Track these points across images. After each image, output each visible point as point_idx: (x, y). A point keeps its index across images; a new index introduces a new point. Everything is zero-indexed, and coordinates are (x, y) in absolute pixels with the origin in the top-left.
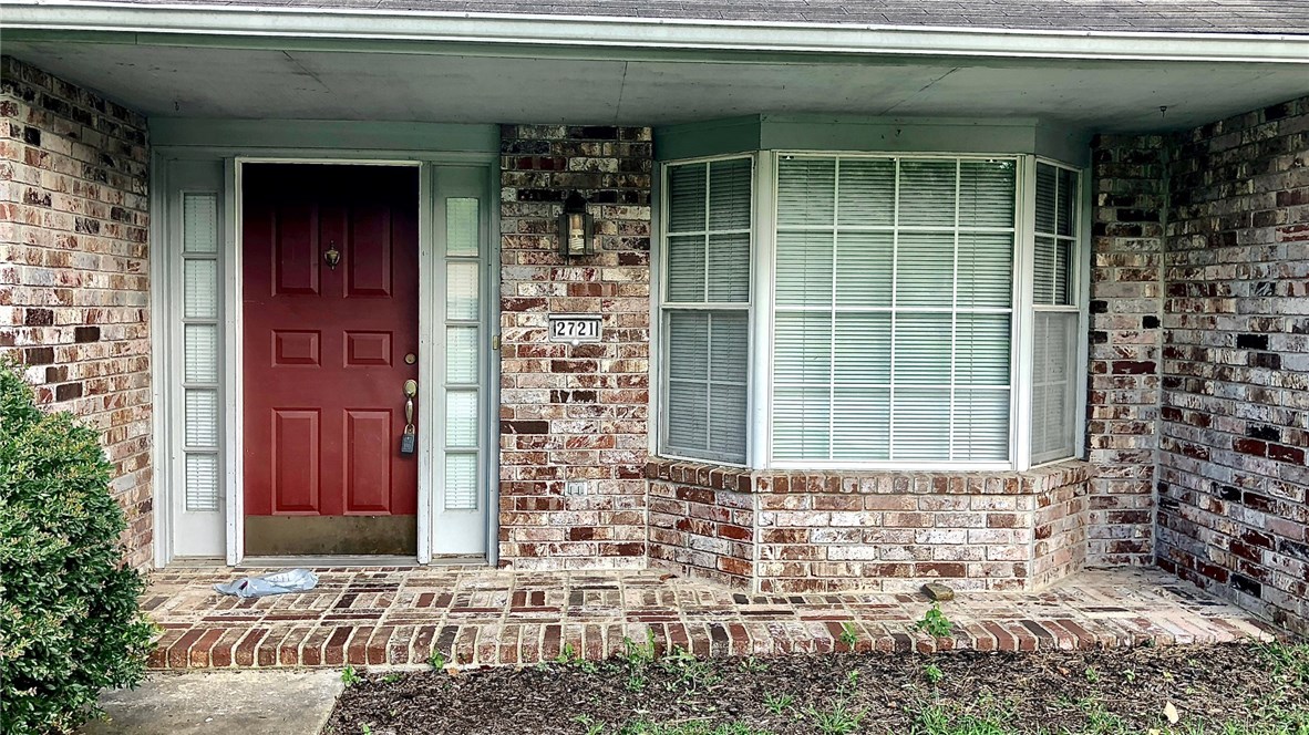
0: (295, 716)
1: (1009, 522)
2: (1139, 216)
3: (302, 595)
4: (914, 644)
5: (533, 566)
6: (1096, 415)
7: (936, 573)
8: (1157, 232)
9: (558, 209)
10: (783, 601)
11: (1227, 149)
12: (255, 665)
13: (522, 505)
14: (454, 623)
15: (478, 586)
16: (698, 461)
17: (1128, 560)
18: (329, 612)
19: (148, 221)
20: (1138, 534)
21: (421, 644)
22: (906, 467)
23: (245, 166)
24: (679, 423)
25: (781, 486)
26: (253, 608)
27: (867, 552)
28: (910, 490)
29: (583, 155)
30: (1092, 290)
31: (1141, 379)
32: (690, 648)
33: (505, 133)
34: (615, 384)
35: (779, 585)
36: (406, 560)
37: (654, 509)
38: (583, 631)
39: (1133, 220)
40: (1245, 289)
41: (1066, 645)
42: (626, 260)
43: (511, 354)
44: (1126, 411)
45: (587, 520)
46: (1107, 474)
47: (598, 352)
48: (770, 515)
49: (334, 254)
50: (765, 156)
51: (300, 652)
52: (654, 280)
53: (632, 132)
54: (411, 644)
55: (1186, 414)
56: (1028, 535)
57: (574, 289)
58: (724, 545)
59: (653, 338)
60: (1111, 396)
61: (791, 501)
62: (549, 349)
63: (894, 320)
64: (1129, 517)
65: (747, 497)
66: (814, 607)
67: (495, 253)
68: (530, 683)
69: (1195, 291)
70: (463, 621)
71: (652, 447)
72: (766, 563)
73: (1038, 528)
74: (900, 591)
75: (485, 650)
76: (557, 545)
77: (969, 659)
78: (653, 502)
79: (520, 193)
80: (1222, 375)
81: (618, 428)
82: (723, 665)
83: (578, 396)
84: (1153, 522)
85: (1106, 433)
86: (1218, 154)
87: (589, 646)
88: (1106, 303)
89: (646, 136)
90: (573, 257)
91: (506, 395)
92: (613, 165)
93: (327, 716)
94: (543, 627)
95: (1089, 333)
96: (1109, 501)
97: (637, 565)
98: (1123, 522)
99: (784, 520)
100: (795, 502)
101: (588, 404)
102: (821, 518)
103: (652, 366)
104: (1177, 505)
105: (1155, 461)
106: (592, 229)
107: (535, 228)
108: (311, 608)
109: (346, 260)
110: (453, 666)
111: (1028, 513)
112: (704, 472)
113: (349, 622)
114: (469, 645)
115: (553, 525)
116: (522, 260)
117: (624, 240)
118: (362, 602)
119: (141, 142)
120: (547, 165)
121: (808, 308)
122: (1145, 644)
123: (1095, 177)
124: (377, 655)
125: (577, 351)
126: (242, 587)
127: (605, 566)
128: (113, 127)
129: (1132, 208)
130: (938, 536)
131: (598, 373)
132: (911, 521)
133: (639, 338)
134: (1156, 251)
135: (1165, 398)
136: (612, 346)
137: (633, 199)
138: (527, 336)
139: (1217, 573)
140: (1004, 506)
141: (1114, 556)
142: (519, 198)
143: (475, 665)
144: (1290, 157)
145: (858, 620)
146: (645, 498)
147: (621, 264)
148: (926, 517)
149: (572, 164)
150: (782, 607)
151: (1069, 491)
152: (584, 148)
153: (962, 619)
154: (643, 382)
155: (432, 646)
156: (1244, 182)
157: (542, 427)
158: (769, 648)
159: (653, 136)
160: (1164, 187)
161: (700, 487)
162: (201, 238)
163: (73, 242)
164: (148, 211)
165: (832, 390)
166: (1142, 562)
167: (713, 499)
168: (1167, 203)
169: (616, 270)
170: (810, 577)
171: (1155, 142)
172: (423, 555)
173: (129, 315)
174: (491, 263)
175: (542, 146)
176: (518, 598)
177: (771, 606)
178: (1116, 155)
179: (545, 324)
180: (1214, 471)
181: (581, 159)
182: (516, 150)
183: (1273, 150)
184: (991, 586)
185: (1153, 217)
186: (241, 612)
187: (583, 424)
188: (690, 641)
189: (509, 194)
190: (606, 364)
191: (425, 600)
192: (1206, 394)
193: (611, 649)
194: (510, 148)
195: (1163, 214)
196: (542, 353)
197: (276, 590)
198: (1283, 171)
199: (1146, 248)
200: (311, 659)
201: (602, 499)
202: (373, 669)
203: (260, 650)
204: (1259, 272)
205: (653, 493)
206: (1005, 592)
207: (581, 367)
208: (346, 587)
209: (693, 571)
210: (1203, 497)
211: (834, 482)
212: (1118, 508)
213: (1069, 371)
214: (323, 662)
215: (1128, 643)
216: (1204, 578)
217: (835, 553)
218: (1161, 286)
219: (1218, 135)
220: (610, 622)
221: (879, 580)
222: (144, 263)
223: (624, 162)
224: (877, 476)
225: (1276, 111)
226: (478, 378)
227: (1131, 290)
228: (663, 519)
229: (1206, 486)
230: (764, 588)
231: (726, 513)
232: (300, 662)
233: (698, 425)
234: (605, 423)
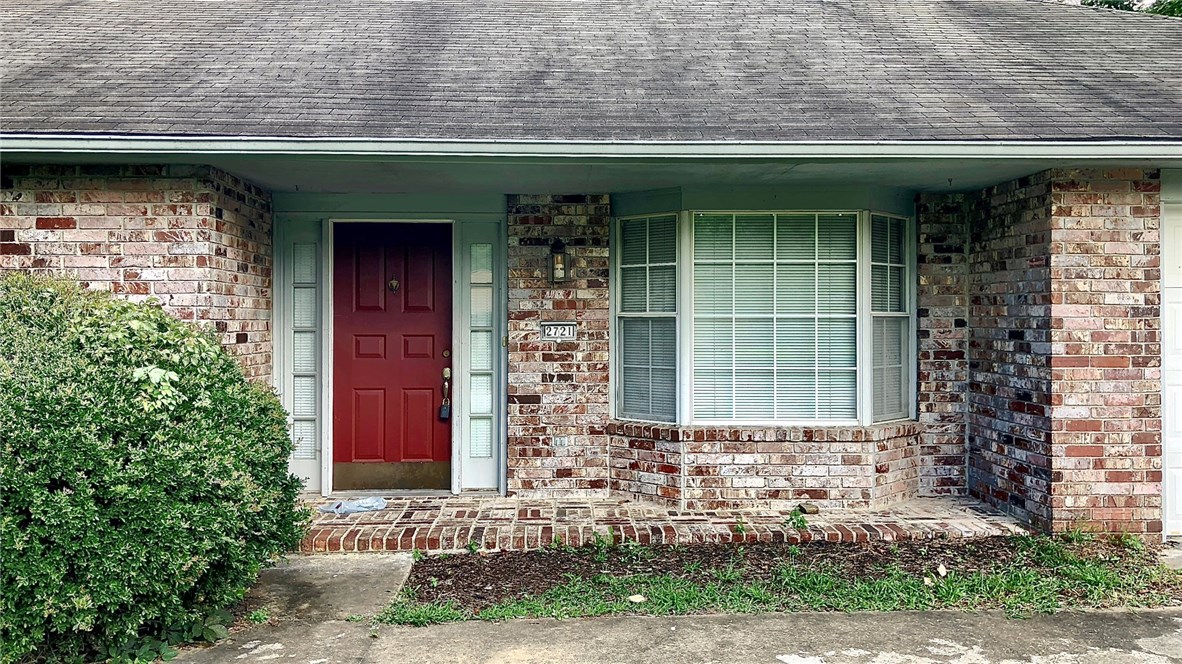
0: (387, 575)
1: (856, 461)
2: (949, 249)
3: (378, 513)
4: (785, 536)
5: (531, 495)
6: (923, 389)
7: (808, 496)
8: (963, 260)
9: (546, 250)
10: (702, 514)
11: (1000, 205)
12: (356, 550)
13: (523, 453)
14: (482, 525)
15: (495, 507)
16: (644, 422)
17: (949, 491)
18: (398, 521)
19: (272, 263)
20: (956, 473)
21: (462, 537)
22: (786, 424)
23: (335, 224)
24: (629, 397)
25: (699, 436)
26: (347, 519)
27: (759, 482)
28: (788, 438)
29: (563, 214)
30: (918, 301)
31: (954, 363)
32: (637, 539)
33: (511, 199)
34: (586, 369)
35: (699, 504)
36: (444, 493)
37: (613, 456)
38: (567, 529)
39: (945, 251)
40: (1012, 300)
41: (888, 538)
42: (591, 285)
43: (515, 349)
44: (944, 386)
45: (568, 464)
46: (932, 430)
47: (574, 347)
48: (692, 457)
49: (394, 283)
50: (685, 214)
51: (384, 542)
52: (612, 298)
53: (596, 198)
54: (456, 536)
55: (983, 386)
56: (871, 470)
57: (558, 305)
58: (661, 478)
59: (613, 337)
60: (933, 375)
61: (706, 447)
62: (541, 345)
63: (775, 323)
64: (948, 461)
65: (676, 444)
66: (722, 518)
67: (503, 281)
68: (533, 559)
69: (986, 300)
70: (487, 525)
71: (612, 413)
72: (690, 490)
73: (878, 465)
74: (783, 509)
75: (504, 540)
76: (547, 481)
77: (822, 545)
78: (613, 451)
79: (521, 240)
80: (1002, 360)
81: (588, 399)
82: (659, 549)
83: (561, 377)
84: (967, 464)
85: (931, 401)
86: (995, 208)
87: (571, 537)
88: (928, 310)
89: (606, 200)
90: (556, 283)
91: (512, 378)
92: (583, 220)
93: (407, 575)
94: (540, 528)
95: (918, 331)
96: (935, 449)
97: (603, 494)
98: (944, 464)
99: (702, 460)
100: (709, 447)
101: (567, 383)
102: (727, 459)
103: (611, 357)
104: (979, 450)
105: (967, 421)
106: (570, 264)
107: (530, 265)
108: (386, 518)
109: (403, 286)
110: (483, 550)
111: (871, 454)
112: (648, 429)
113: (413, 526)
114: (493, 537)
115: (545, 466)
116: (522, 285)
117: (591, 271)
118: (417, 515)
119: (269, 211)
120: (539, 221)
121: (716, 316)
122: (942, 537)
123: (918, 222)
124: (434, 543)
125: (560, 347)
126: (337, 507)
127: (580, 495)
128: (255, 202)
129: (945, 244)
130: (808, 470)
131: (574, 362)
132: (789, 460)
133: (602, 338)
134: (963, 274)
135: (971, 376)
136: (584, 343)
137: (597, 242)
138: (526, 337)
139: (1001, 495)
140: (854, 449)
141: (939, 489)
142: (520, 244)
143: (497, 550)
144: (1032, 212)
145: (751, 524)
146: (608, 448)
147: (589, 287)
148: (800, 458)
149: (556, 220)
150: (701, 517)
151: (903, 442)
152: (564, 209)
153: (820, 523)
154: (605, 368)
155: (469, 537)
156: (1009, 228)
157: (536, 399)
158: (689, 538)
159: (611, 201)
160: (966, 228)
161: (644, 438)
162: (305, 273)
163: (236, 278)
164: (272, 257)
165: (734, 371)
166: (959, 492)
167: (654, 447)
168: (969, 240)
169: (586, 291)
170: (720, 499)
171: (959, 198)
172: (455, 489)
173: (261, 326)
174: (501, 287)
175: (535, 209)
176: (522, 514)
177: (693, 517)
178: (931, 206)
179: (538, 328)
180: (999, 424)
181: (562, 217)
182: (518, 211)
183: (1024, 208)
184: (846, 505)
185: (959, 250)
186: (340, 521)
187: (564, 396)
188: (637, 534)
189: (514, 241)
190: (580, 356)
191: (460, 514)
192: (994, 372)
193: (586, 540)
194: (514, 210)
195: (967, 247)
196: (536, 348)
197: (360, 509)
198: (1028, 222)
199: (955, 272)
200: (392, 546)
201: (577, 449)
202: (431, 552)
203: (359, 540)
204: (1018, 288)
205: (613, 444)
206: (856, 509)
207: (563, 358)
208: (406, 508)
209: (641, 497)
210: (994, 444)
211: (736, 435)
212: (941, 454)
213: (903, 357)
214: (399, 548)
215: (930, 537)
216: (995, 500)
217: (737, 483)
218: (967, 299)
219: (994, 195)
220: (584, 525)
221: (768, 501)
222: (269, 290)
223: (591, 219)
224: (764, 430)
225: (1024, 182)
226: (492, 366)
227: (945, 301)
228: (620, 462)
229: (995, 436)
230: (689, 507)
231: (662, 456)
232: (384, 548)
233: (643, 396)
234: (577, 395)
